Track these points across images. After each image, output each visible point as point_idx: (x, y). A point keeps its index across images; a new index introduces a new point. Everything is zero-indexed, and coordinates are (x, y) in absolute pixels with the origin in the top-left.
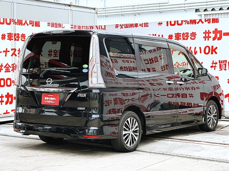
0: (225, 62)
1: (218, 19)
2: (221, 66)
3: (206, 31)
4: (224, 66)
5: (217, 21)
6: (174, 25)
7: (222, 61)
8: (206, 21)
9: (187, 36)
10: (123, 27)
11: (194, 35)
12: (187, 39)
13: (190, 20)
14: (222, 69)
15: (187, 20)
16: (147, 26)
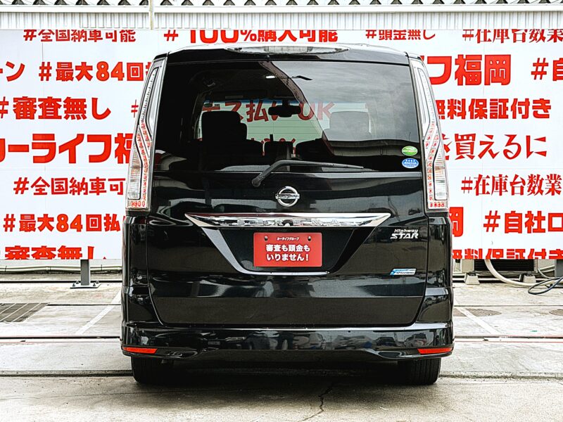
1: (336, 34)
5: (333, 37)
10: (53, 37)
16: (130, 41)
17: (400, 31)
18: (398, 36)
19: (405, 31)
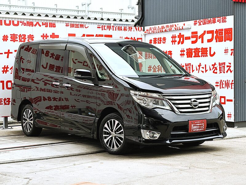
3: (44, 34)
6: (9, 25)
8: (43, 24)
13: (27, 22)
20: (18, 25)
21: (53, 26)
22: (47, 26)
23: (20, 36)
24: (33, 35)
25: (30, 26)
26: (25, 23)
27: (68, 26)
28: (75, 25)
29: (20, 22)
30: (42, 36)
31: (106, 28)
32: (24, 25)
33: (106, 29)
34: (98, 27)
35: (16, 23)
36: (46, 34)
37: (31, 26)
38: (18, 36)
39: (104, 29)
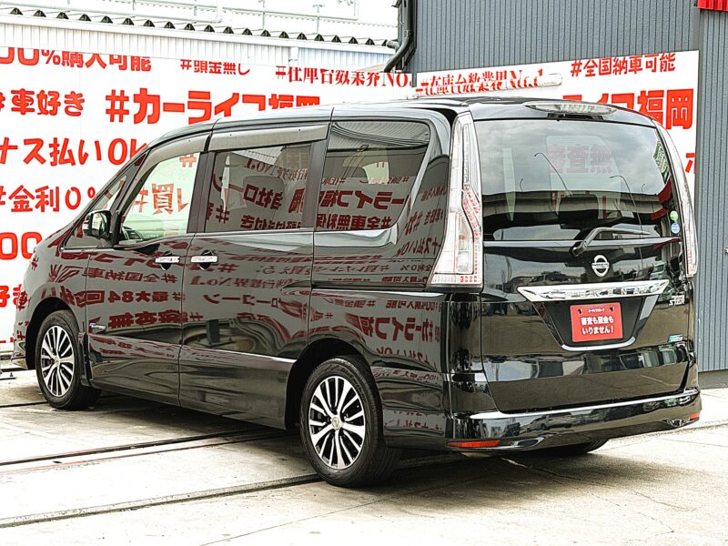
0: (169, 189)
1: (149, 62)
2: (159, 200)
3: (114, 92)
4: (167, 201)
5: (146, 66)
6: (9, 60)
7: (160, 186)
8: (112, 61)
9: (56, 104)
11: (76, 101)
12: (54, 113)
13: (64, 52)
14: (162, 209)
15: (53, 52)
17: (215, 64)
18: (213, 69)
19: (220, 63)
20: (34, 62)
21: (143, 66)
22: (123, 68)
23: (42, 95)
24: (81, 95)
25: (72, 66)
26: (58, 57)
27: (189, 66)
28: (208, 65)
29: (43, 54)
30: (108, 98)
31: (301, 75)
32: (55, 63)
33: (303, 78)
34: (278, 73)
35: (29, 55)
36: (122, 92)
37: (75, 65)
38: (34, 97)
39: (296, 79)
